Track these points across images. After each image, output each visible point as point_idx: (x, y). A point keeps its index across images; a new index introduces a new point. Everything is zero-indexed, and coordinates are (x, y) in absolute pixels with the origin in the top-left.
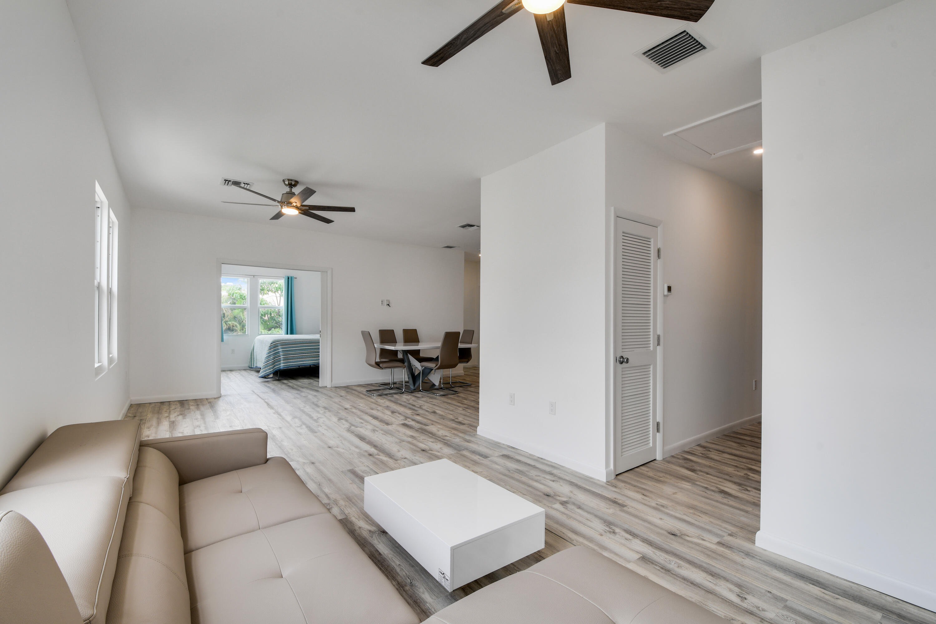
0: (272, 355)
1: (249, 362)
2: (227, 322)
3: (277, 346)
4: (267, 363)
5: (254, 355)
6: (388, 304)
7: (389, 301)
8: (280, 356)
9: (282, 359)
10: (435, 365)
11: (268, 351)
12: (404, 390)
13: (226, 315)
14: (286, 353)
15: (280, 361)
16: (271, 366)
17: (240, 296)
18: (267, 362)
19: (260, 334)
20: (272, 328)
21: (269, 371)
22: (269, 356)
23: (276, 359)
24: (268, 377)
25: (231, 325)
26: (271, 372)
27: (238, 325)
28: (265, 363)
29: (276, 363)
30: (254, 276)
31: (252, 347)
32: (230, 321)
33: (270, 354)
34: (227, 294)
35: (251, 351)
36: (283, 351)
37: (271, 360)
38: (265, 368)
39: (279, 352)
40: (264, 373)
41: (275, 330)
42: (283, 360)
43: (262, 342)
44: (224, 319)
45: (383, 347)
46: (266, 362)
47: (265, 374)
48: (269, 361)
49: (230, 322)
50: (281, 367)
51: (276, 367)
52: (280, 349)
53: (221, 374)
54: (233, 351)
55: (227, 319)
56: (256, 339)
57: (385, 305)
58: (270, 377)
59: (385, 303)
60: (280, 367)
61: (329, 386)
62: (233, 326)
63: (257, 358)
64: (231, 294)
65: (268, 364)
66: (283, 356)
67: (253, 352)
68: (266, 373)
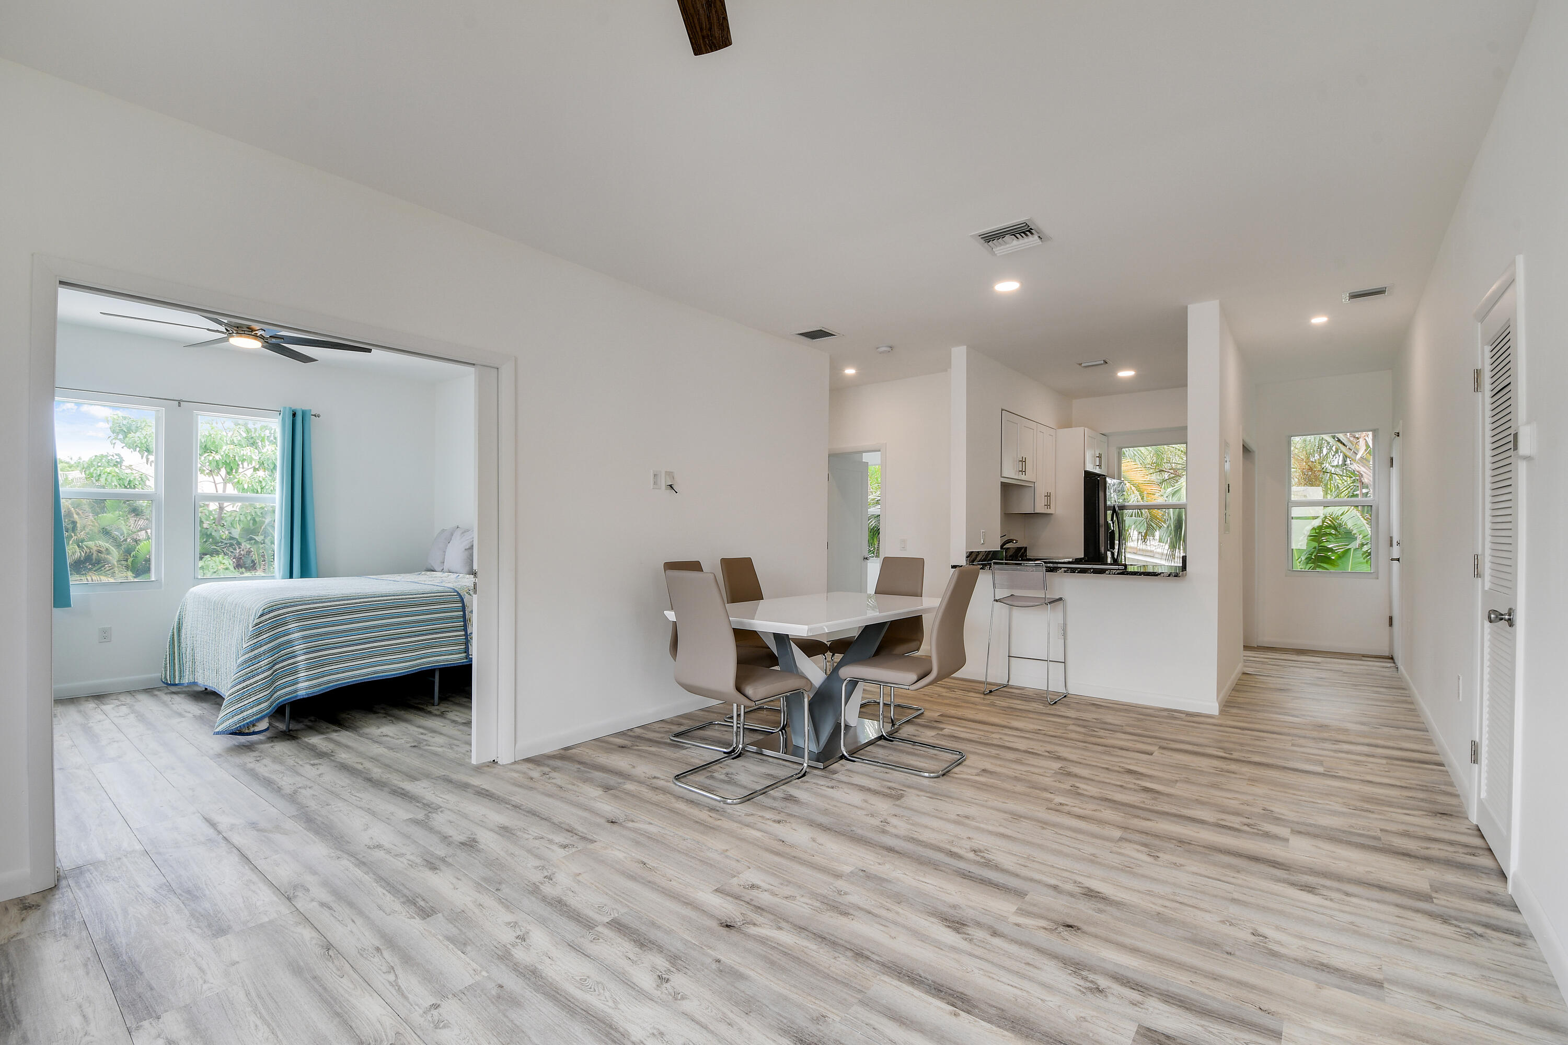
0: (264, 653)
1: (166, 667)
2: (82, 541)
3: (285, 624)
4: (248, 682)
5: (183, 645)
6: (671, 486)
7: (670, 474)
8: (295, 657)
9: (302, 665)
10: (914, 677)
11: (250, 639)
12: (805, 765)
13: (78, 525)
14: (315, 646)
15: (296, 672)
16: (260, 691)
17: (119, 479)
18: (249, 679)
19: (199, 577)
20: (206, 555)
21: (255, 709)
22: (255, 657)
23: (281, 665)
24: (252, 730)
25: (95, 548)
26: (262, 711)
27: (113, 550)
28: (240, 683)
29: (281, 678)
30: (180, 402)
31: (176, 620)
32: (90, 540)
33: (256, 652)
34: (83, 475)
35: (170, 634)
36: (304, 637)
37: (263, 672)
38: (240, 700)
39: (290, 641)
40: (236, 718)
41: (213, 558)
42: (308, 669)
43: (216, 608)
44: (73, 534)
45: (741, 623)
46: (244, 681)
47: (239, 721)
48: (253, 677)
49: (90, 543)
50: (299, 693)
51: (278, 693)
52: (293, 633)
53: (53, 716)
54: (105, 635)
55: (82, 535)
56: (187, 595)
57: (663, 487)
58: (257, 729)
59: (663, 483)
60: (296, 691)
61: (505, 758)
62: (99, 552)
63: (193, 655)
64: (95, 475)
65: (251, 684)
66: (305, 654)
67: (179, 636)
68: (244, 719)
